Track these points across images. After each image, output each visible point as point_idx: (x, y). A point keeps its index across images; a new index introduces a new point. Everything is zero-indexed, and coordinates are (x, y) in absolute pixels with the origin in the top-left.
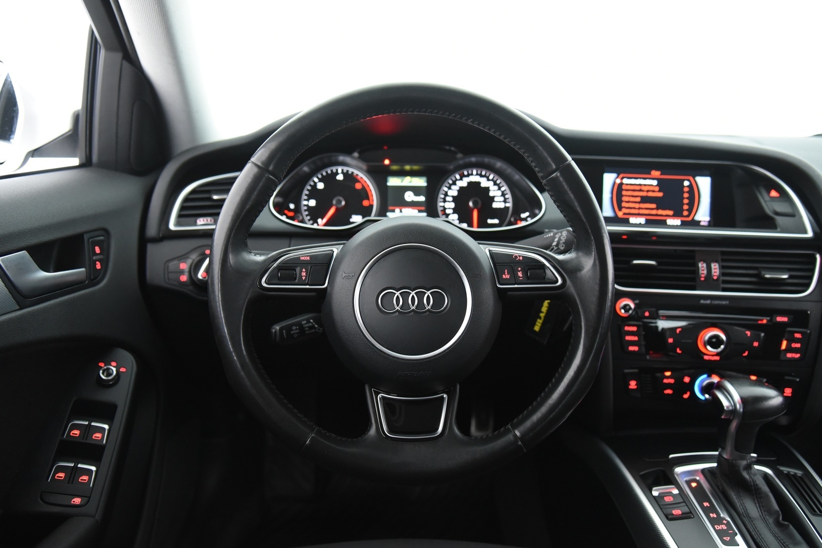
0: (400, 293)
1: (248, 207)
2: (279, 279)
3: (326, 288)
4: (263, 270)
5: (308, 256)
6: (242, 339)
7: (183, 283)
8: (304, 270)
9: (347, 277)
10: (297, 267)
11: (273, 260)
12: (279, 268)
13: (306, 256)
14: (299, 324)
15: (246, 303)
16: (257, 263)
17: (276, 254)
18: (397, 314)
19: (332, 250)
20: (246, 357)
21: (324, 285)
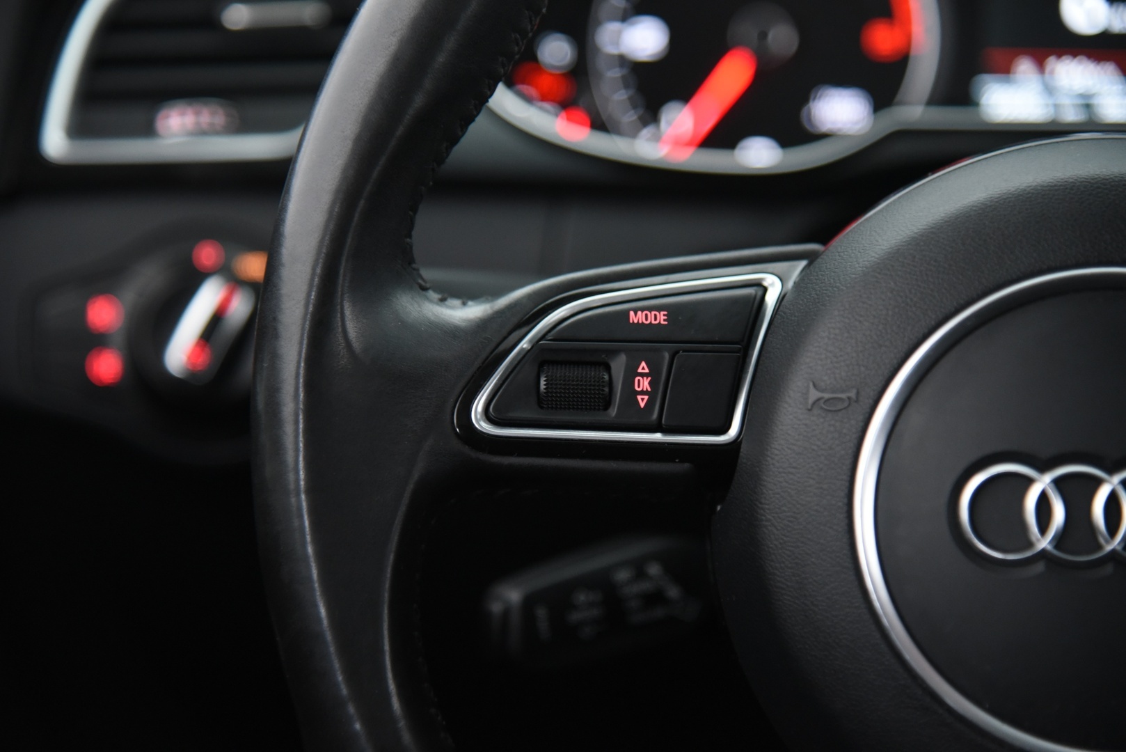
0: (1057, 482)
1: (419, 101)
2: (541, 401)
3: (736, 442)
4: (477, 364)
5: (659, 308)
6: (387, 647)
7: (105, 392)
8: (643, 367)
9: (827, 406)
10: (614, 353)
11: (515, 320)
12: (543, 356)
13: (650, 309)
14: (602, 583)
15: (406, 500)
16: (453, 333)
17: (530, 296)
18: (1040, 567)
19: (758, 284)
20: (402, 724)
21: (725, 429)
